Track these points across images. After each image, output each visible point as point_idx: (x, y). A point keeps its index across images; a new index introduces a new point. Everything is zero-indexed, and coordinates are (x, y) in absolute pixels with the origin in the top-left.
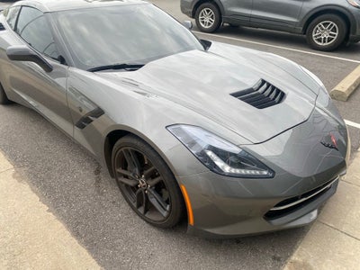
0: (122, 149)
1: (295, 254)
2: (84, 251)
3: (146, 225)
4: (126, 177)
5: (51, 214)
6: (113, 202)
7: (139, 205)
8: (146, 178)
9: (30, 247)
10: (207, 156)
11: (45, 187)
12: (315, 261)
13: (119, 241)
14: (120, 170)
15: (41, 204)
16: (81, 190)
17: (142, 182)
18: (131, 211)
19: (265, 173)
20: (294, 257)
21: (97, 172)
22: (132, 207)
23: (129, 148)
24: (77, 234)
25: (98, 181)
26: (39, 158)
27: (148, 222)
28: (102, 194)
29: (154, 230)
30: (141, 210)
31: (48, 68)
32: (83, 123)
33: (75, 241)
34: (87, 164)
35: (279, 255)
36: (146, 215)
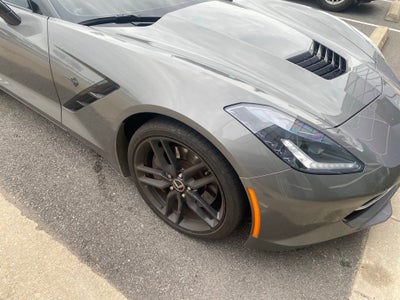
0: (149, 140)
1: (364, 256)
2: (102, 282)
3: (181, 237)
4: (151, 176)
5: (43, 232)
6: (130, 209)
7: (169, 212)
8: (187, 178)
9: (22, 284)
10: (284, 148)
11: (26, 194)
12: (388, 262)
13: (149, 262)
14: (141, 168)
15: (25, 219)
16: (81, 194)
17: (178, 184)
18: (157, 219)
19: (350, 166)
20: (365, 260)
21: (98, 168)
22: (158, 214)
23: (161, 139)
24: (87, 258)
25: (102, 181)
26: (9, 152)
27: (182, 232)
28: (111, 198)
29: (192, 243)
30: (173, 218)
31: (14, 20)
32: (79, 101)
33: (86, 268)
34: (82, 159)
35: (347, 260)
36: (181, 224)
